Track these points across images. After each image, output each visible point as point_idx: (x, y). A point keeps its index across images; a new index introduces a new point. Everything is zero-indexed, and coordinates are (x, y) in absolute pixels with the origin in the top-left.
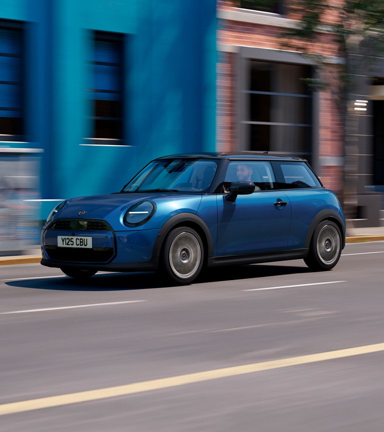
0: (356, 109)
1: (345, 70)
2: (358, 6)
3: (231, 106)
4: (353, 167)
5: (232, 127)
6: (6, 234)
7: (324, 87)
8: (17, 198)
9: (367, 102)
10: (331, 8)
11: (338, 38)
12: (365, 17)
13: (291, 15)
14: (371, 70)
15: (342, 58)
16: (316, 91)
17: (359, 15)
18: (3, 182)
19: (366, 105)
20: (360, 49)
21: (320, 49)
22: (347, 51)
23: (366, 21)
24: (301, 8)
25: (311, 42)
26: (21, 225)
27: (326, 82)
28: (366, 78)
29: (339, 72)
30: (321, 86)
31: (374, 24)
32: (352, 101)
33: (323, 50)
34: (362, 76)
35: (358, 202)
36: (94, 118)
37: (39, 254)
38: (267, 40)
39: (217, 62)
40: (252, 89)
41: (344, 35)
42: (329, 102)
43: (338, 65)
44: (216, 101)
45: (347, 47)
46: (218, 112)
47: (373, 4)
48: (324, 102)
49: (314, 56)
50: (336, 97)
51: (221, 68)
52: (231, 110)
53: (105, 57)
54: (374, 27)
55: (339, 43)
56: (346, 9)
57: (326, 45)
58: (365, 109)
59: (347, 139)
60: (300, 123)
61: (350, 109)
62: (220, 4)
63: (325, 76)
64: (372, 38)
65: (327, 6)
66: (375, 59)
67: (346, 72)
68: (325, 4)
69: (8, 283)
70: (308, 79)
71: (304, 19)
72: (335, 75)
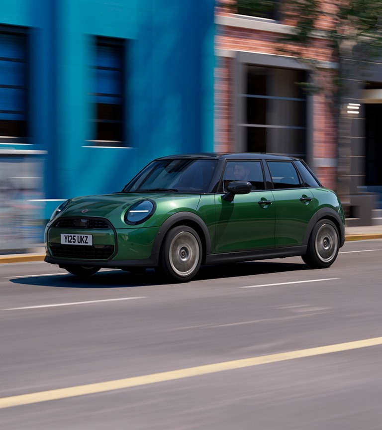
0: (349, 112)
1: (338, 74)
2: (351, 12)
3: (228, 109)
4: (346, 169)
5: (229, 129)
6: (11, 233)
7: (318, 91)
8: (21, 198)
9: (359, 105)
10: (325, 15)
11: (331, 43)
12: (358, 23)
13: (287, 21)
14: (363, 75)
15: (335, 63)
16: (310, 95)
17: (352, 20)
18: (8, 182)
19: (358, 108)
20: (353, 54)
21: (314, 54)
22: (340, 56)
23: (358, 26)
24: (296, 14)
25: (306, 47)
26: (26, 224)
27: (320, 86)
28: (359, 83)
29: (333, 77)
30: (315, 90)
31: (367, 29)
32: (345, 104)
33: (318, 55)
34: (355, 81)
35: (351, 202)
36: (96, 121)
37: (43, 252)
38: (263, 46)
39: (215, 67)
40: (248, 93)
41: (338, 40)
42: (323, 105)
43: (331, 70)
44: (214, 104)
45: (340, 52)
46: (216, 115)
47: (366, 11)
48: (318, 106)
49: (309, 61)
50: (330, 100)
51: (218, 73)
52: (228, 114)
53: (107, 62)
54: (366, 32)
55: (332, 48)
56: (340, 15)
57: (320, 50)
58: (358, 113)
59: (340, 141)
60: (295, 125)
61: (343, 112)
62: (218, 10)
63: (319, 80)
64: (364, 43)
65: (321, 12)
66: (367, 64)
67: (339, 76)
68: (319, 10)
69: (12, 280)
70: (302, 83)
71: (299, 24)
72: (329, 79)
